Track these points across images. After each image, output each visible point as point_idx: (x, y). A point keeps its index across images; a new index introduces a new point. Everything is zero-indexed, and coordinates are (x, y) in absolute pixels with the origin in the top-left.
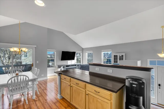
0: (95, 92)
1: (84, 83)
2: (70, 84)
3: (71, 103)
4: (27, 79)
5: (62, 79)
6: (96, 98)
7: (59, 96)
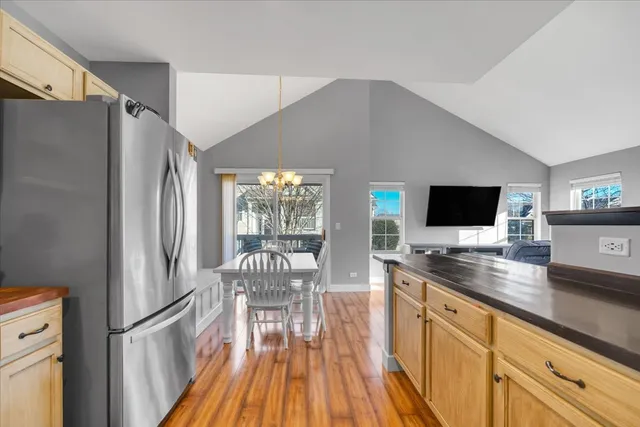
0: (549, 372)
1: (486, 310)
2: (425, 309)
3: (427, 400)
4: (286, 267)
5: (397, 287)
6: (554, 416)
7: (388, 356)
